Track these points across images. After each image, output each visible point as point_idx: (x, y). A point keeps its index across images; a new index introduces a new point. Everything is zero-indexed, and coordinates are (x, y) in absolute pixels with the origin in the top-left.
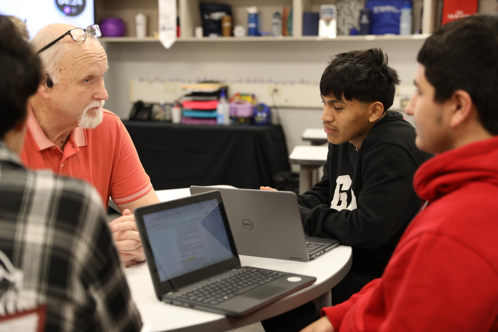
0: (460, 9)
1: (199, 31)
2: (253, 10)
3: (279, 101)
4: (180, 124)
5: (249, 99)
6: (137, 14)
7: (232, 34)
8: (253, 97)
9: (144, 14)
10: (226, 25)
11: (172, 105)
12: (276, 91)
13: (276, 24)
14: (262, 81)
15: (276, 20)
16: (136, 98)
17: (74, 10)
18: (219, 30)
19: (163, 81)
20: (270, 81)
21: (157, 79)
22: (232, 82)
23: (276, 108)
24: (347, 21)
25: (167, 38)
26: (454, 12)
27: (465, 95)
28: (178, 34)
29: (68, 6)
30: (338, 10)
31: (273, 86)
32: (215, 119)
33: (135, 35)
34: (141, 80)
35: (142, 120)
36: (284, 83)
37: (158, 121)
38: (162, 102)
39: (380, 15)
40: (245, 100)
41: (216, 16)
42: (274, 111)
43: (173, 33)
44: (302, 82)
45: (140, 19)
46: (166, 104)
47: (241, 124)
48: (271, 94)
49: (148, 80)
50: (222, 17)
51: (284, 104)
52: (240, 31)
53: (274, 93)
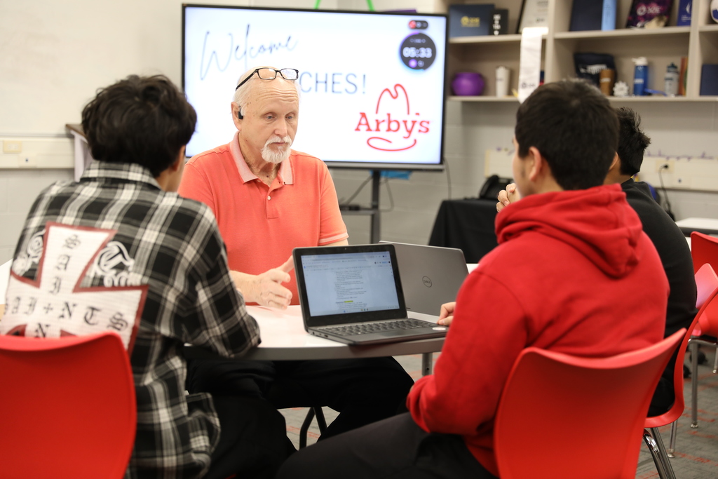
2: (641, 62)
3: (668, 181)
6: (498, 67)
7: (612, 94)
9: (506, 68)
10: (606, 80)
12: (666, 167)
13: (671, 79)
14: (649, 155)
15: (669, 75)
16: (490, 172)
17: (421, 64)
20: (660, 155)
23: (664, 189)
27: (534, 150)
29: (415, 58)
31: (663, 162)
33: (495, 94)
34: (499, 149)
36: (678, 158)
41: (594, 69)
42: (661, 193)
44: (703, 156)
45: (502, 73)
48: (660, 172)
49: (506, 150)
50: (602, 70)
51: (676, 184)
52: (622, 89)
53: (664, 169)
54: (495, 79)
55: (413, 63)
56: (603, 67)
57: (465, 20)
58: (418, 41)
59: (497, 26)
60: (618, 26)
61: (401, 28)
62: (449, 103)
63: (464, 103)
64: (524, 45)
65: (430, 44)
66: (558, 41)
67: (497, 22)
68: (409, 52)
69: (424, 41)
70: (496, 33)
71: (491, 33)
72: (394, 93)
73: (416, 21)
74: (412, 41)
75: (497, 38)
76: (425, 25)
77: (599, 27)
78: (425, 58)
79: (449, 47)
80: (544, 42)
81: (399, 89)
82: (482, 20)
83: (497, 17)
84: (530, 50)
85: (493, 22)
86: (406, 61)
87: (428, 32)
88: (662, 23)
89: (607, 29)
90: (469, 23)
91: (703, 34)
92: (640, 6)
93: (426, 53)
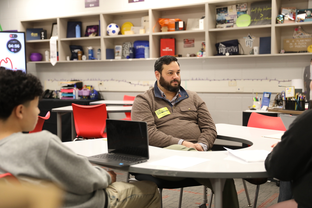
0: (168, 47)
1: (68, 58)
2: (90, 48)
3: (102, 88)
4: (61, 99)
5: (90, 88)
6: (45, 51)
7: (81, 59)
8: (91, 87)
9: (47, 51)
10: (79, 55)
11: (59, 91)
12: (101, 84)
13: (99, 54)
14: (96, 80)
16: (46, 89)
17: (16, 50)
18: (77, 58)
19: (57, 81)
20: (99, 80)
21: (55, 80)
22: (84, 81)
23: (101, 91)
24: (127, 53)
25: (53, 62)
26: (165, 48)
28: (58, 60)
29: (13, 48)
30: (123, 47)
31: (100, 82)
32: (72, 97)
33: (45, 60)
34: (49, 80)
35: (47, 98)
36: (104, 81)
37: (54, 98)
38: (56, 90)
39: (139, 49)
40: (88, 88)
41: (76, 51)
42: (100, 93)
43: (56, 59)
44: (112, 80)
45: (47, 53)
46: (57, 91)
47: (84, 99)
48: (99, 86)
49: (51, 80)
50: (78, 51)
51: (104, 90)
52: (84, 58)
53: (100, 85)
54: (45, 55)
55: (12, 50)
56: (79, 50)
57: (32, 34)
58: (14, 42)
59: (43, 36)
60: (81, 36)
61: (7, 37)
62: (28, 64)
63: (36, 64)
64: (51, 43)
65: (18, 43)
66: (62, 42)
67: (43, 35)
68: (10, 46)
69: (16, 42)
70: (43, 38)
71: (41, 38)
72: (6, 61)
73: (12, 35)
74: (11, 42)
75: (43, 40)
76: (16, 36)
77: (75, 36)
78: (17, 48)
79: (26, 44)
80: (57, 42)
81: (8, 59)
82: (38, 34)
83: (43, 33)
84: (53, 44)
85: (41, 35)
86: (10, 49)
87: (18, 39)
88: (95, 35)
89: (78, 37)
90: (34, 35)
91: (105, 39)
92: (88, 29)
93: (17, 46)
